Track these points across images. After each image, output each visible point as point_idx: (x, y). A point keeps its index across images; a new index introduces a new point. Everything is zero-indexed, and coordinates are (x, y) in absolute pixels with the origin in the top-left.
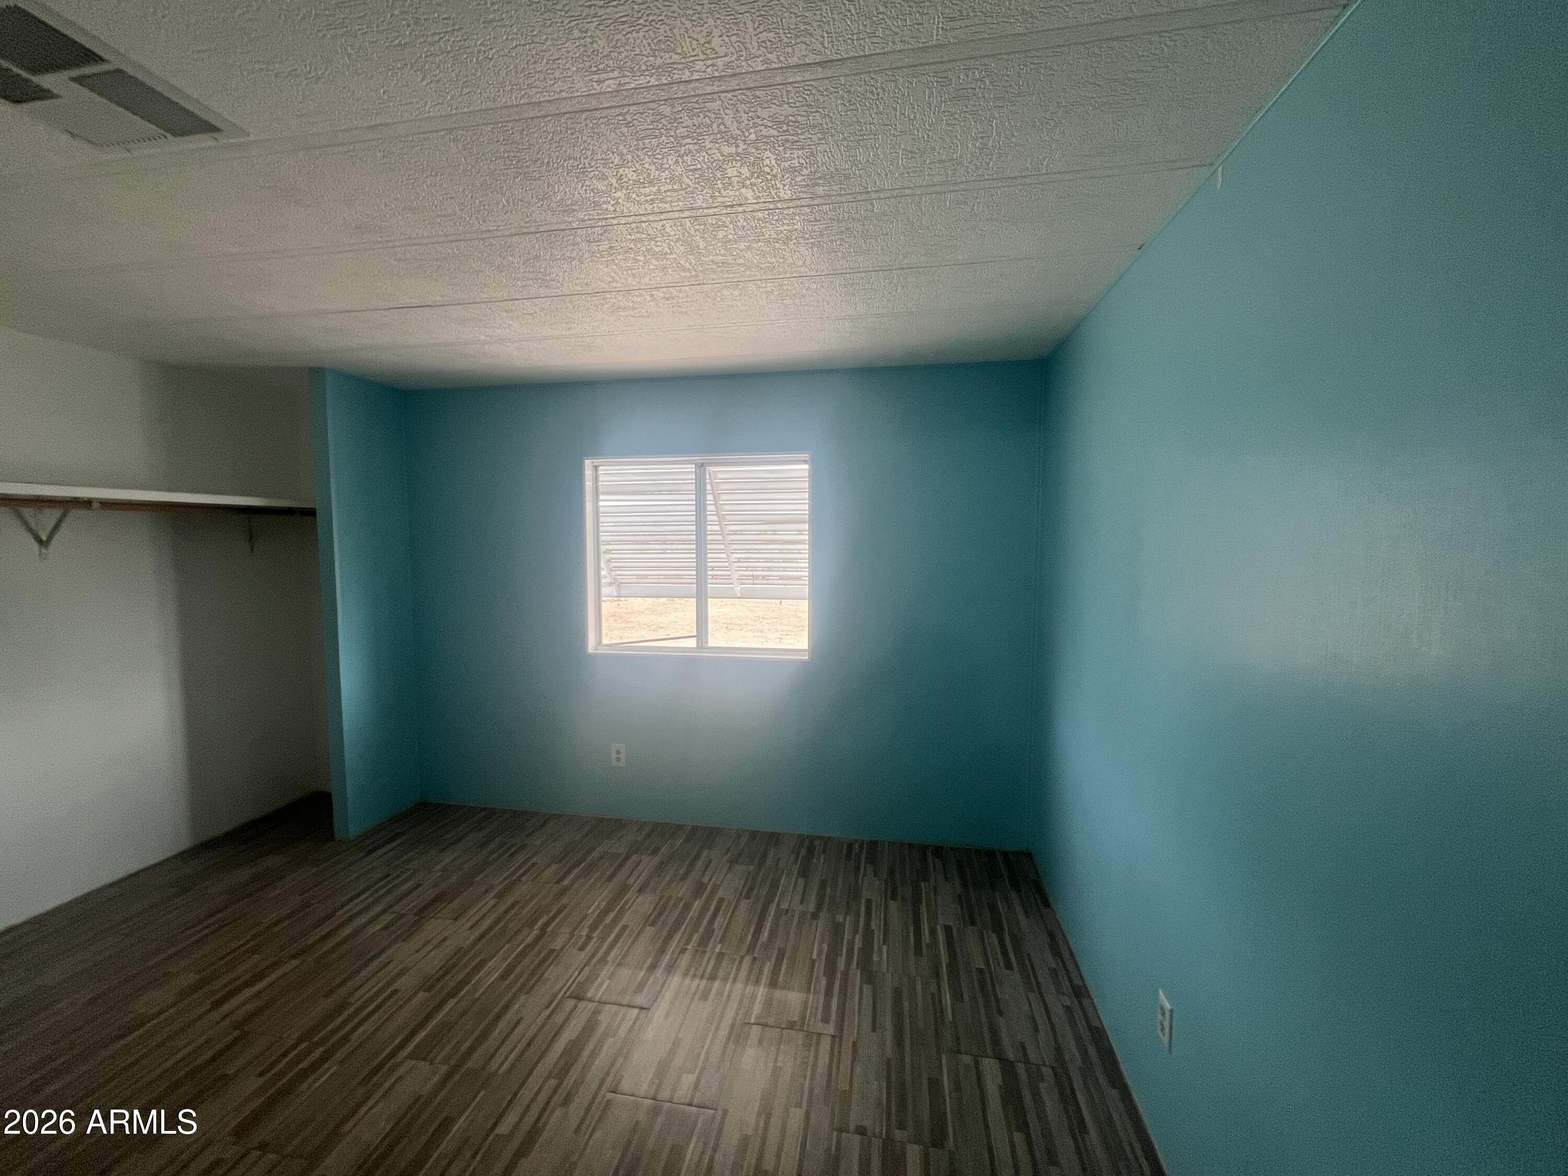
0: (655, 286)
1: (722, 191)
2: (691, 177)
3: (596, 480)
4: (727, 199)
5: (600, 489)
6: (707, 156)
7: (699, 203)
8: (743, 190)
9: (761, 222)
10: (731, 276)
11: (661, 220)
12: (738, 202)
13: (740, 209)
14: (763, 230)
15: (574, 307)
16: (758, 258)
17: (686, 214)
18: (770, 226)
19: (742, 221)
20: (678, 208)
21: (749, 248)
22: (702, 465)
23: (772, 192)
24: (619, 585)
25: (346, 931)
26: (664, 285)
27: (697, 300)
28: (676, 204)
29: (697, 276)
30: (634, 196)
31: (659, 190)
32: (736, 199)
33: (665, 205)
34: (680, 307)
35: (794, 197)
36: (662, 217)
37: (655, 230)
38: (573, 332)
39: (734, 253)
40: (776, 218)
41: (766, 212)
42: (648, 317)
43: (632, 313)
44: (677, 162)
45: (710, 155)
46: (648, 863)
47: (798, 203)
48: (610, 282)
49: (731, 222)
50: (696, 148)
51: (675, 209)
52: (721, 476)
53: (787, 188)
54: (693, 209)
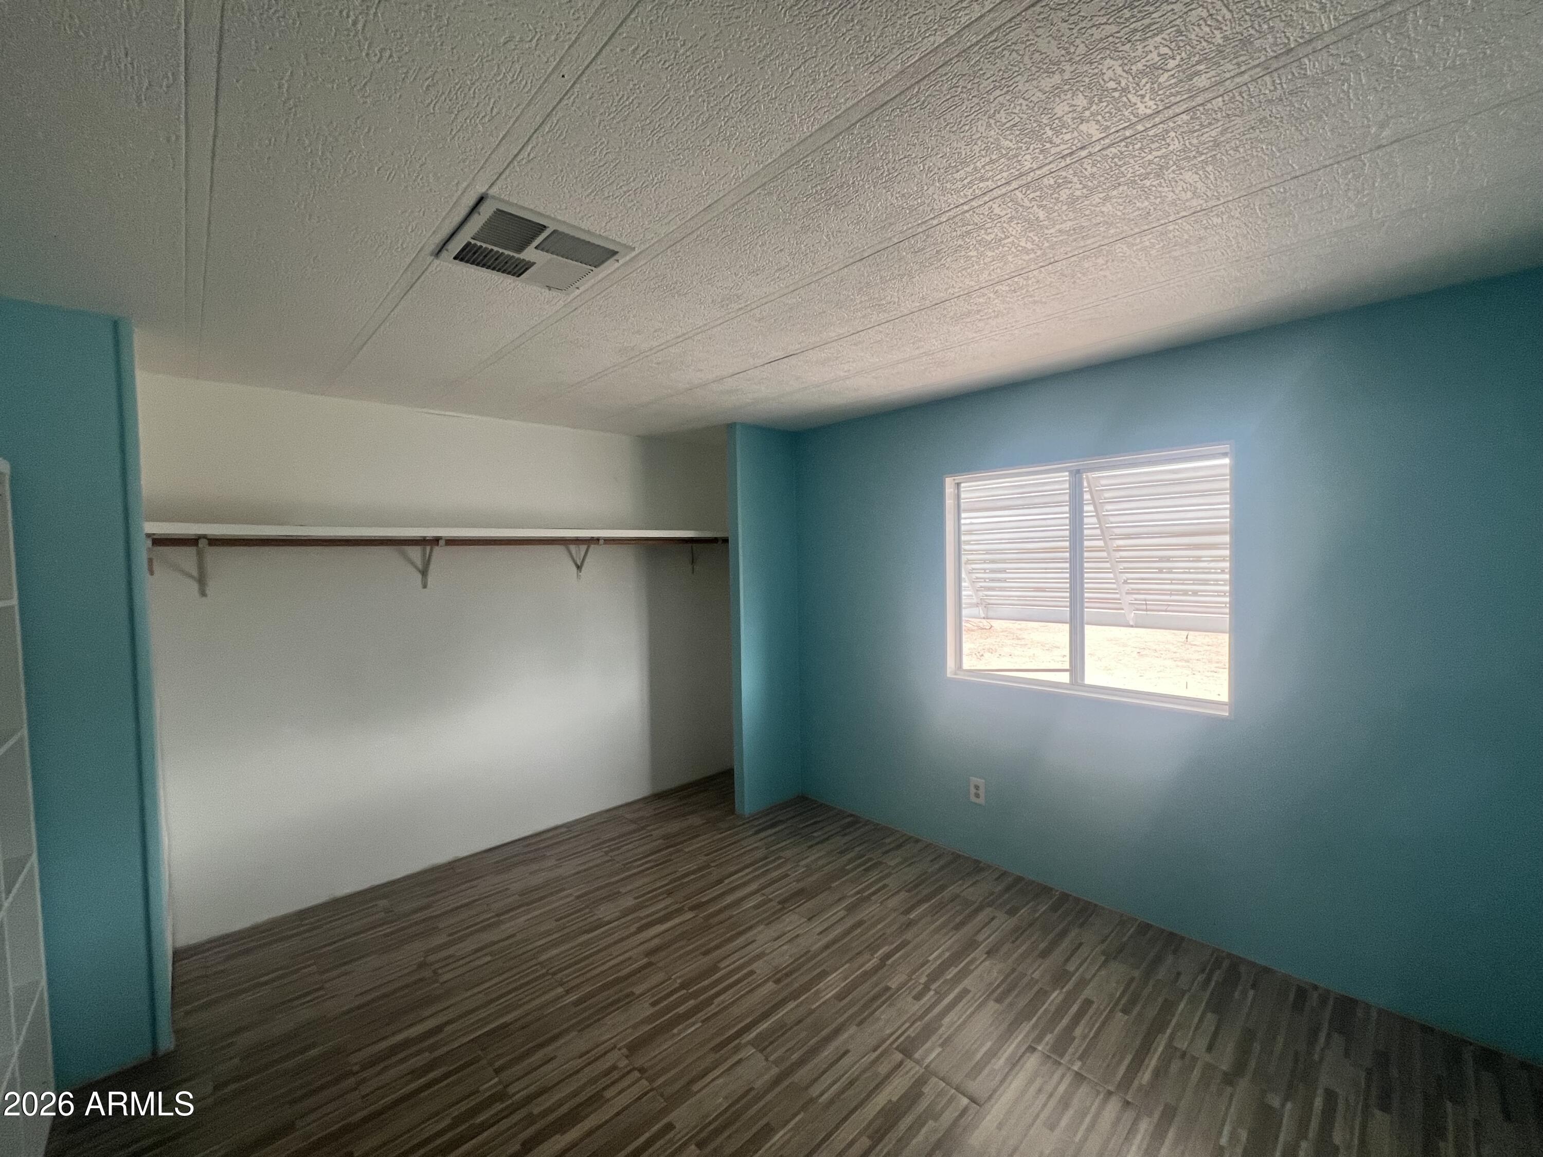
0: (997, 280)
1: (1055, 139)
2: (1010, 137)
3: (958, 497)
4: (1063, 147)
5: (963, 506)
6: (1025, 103)
7: (1028, 165)
8: (1083, 127)
9: (1116, 160)
10: (1089, 242)
11: (985, 203)
12: (1079, 145)
13: (1084, 153)
14: (1123, 169)
15: (916, 325)
16: (1121, 208)
17: (1014, 185)
18: (1132, 161)
19: (1088, 167)
20: (1004, 181)
21: (1106, 199)
22: (1078, 472)
23: (1126, 113)
24: (987, 606)
25: (729, 899)
26: (1007, 277)
27: (1051, 282)
28: (999, 177)
29: (1044, 254)
30: (948, 185)
31: (975, 169)
32: (1076, 141)
33: (986, 183)
34: (1031, 296)
35: (1161, 108)
36: (986, 198)
37: (981, 216)
38: (922, 351)
39: (1087, 213)
40: (1138, 146)
41: (1123, 144)
42: (997, 317)
43: (978, 317)
44: (989, 125)
45: (1026, 100)
46: (1003, 923)
47: (1171, 112)
48: (946, 290)
49: (1075, 174)
50: (1008, 98)
51: (999, 184)
52: (1103, 482)
53: (1147, 99)
54: (1021, 175)
